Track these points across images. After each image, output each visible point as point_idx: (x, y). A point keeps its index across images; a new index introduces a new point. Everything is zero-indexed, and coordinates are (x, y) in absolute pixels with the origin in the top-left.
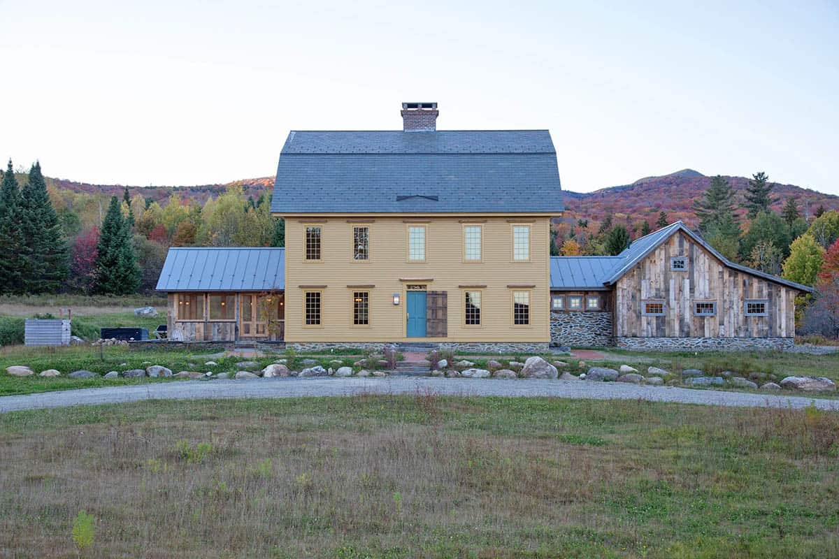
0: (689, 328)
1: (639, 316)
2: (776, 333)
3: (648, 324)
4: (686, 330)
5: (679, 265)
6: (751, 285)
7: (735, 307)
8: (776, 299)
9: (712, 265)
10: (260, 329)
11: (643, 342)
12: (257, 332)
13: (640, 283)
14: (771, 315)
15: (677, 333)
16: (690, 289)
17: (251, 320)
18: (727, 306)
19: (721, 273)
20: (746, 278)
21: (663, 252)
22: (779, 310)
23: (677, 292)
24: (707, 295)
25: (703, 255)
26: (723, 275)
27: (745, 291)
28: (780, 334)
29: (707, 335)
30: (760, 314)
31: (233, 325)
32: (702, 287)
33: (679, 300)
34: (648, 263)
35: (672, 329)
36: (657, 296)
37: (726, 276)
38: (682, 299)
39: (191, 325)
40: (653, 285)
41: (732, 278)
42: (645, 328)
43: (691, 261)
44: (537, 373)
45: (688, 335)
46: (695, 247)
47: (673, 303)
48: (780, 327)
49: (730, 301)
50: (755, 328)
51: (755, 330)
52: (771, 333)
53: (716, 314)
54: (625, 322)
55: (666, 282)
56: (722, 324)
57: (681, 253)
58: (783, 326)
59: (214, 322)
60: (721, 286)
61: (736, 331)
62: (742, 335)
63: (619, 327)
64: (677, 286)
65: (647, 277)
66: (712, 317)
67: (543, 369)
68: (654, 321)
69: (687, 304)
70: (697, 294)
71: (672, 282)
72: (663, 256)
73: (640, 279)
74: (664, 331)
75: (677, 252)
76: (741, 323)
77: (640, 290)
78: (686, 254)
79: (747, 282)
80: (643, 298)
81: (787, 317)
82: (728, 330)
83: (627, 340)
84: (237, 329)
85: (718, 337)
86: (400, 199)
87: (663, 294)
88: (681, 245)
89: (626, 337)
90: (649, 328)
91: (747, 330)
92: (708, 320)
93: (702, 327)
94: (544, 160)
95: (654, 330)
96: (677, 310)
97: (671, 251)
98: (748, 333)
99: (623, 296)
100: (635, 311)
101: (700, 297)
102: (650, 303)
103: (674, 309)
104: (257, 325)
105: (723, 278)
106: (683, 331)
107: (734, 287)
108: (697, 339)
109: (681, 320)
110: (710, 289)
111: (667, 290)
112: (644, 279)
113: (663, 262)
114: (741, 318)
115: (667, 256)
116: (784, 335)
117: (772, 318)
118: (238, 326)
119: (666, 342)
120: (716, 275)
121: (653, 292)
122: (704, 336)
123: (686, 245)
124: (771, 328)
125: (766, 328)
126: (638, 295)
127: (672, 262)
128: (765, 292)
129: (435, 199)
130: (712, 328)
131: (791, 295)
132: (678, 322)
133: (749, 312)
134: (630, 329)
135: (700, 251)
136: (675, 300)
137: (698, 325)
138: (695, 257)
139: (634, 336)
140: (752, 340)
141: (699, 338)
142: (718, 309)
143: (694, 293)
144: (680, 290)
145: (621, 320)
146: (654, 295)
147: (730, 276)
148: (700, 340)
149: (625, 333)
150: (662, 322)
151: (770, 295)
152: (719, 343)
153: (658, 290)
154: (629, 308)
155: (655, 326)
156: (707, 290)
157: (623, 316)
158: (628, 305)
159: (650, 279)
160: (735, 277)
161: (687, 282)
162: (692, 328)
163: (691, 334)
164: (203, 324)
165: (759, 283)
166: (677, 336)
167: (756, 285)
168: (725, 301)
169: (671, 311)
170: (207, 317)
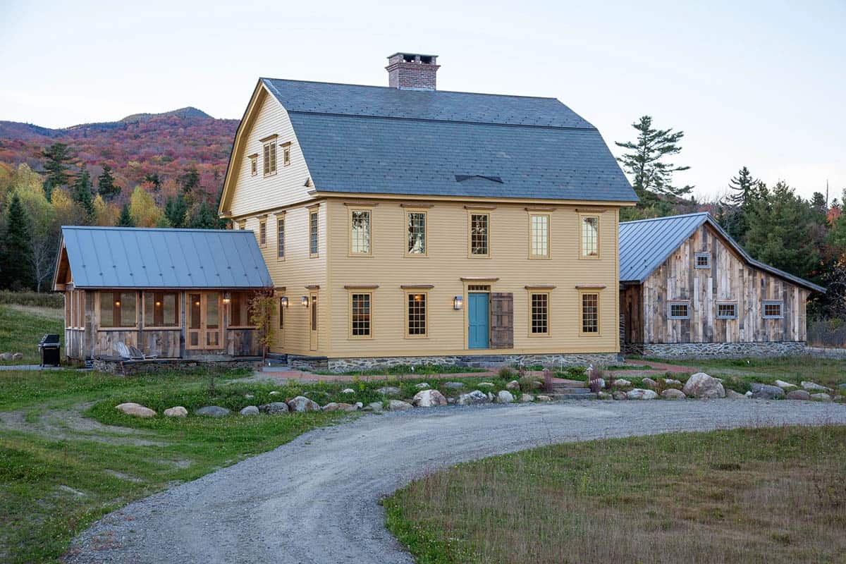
0: (712, 332)
1: (665, 320)
2: (790, 336)
3: (674, 328)
4: (709, 334)
5: (702, 261)
6: (768, 284)
7: (754, 308)
8: (790, 300)
9: (733, 262)
10: (213, 339)
11: (668, 349)
12: (209, 344)
13: (665, 283)
14: (786, 317)
15: (701, 339)
16: (713, 288)
17: (199, 328)
18: (746, 308)
19: (741, 271)
20: (763, 277)
21: (688, 247)
22: (793, 312)
23: (701, 291)
24: (728, 296)
25: (725, 251)
26: (743, 274)
27: (763, 292)
28: (794, 338)
29: (728, 340)
30: (777, 317)
31: (178, 335)
32: (724, 285)
33: (703, 301)
34: (673, 259)
35: (696, 334)
36: (683, 297)
37: (746, 274)
38: (705, 301)
39: (120, 334)
40: (679, 284)
41: (751, 277)
42: (671, 334)
43: (714, 257)
45: (711, 341)
46: (718, 242)
47: (697, 305)
48: (794, 331)
49: (749, 302)
50: (771, 332)
51: (772, 334)
52: (784, 338)
53: (736, 316)
54: (652, 325)
55: (691, 280)
56: (741, 327)
57: (704, 249)
58: (797, 329)
59: (152, 331)
60: (741, 285)
61: (755, 336)
62: (760, 340)
63: (646, 332)
64: (701, 285)
65: (673, 276)
66: (733, 320)
68: (679, 325)
69: (711, 306)
70: (719, 295)
71: (696, 281)
72: (687, 252)
73: (666, 277)
74: (688, 335)
75: (701, 248)
76: (759, 326)
77: (666, 290)
78: (709, 249)
79: (765, 281)
80: (668, 299)
81: (800, 319)
82: (747, 335)
83: (653, 346)
84: (182, 340)
85: (739, 342)
87: (687, 294)
88: (705, 239)
89: (652, 343)
90: (675, 332)
91: (765, 334)
92: (730, 323)
93: (724, 331)
95: (680, 336)
96: (701, 312)
97: (695, 246)
98: (765, 337)
99: (650, 297)
100: (661, 314)
101: (722, 300)
102: (676, 304)
103: (698, 311)
104: (208, 334)
105: (743, 276)
106: (706, 336)
107: (753, 287)
108: (718, 344)
109: (705, 324)
110: (731, 289)
111: (692, 290)
112: (670, 276)
113: (688, 258)
114: (759, 320)
115: (692, 251)
116: (797, 339)
117: (787, 321)
118: (184, 335)
119: (690, 349)
120: (737, 274)
121: (679, 293)
122: (725, 341)
123: (710, 240)
124: (785, 331)
125: (781, 332)
126: (664, 294)
127: (696, 258)
128: (781, 292)
130: (733, 332)
131: (803, 295)
132: (702, 325)
133: (767, 314)
134: (657, 334)
135: (722, 246)
136: (699, 301)
137: (720, 329)
138: (717, 253)
139: (660, 342)
140: (769, 344)
141: (721, 343)
142: (739, 311)
143: (716, 293)
144: (704, 290)
145: (647, 325)
146: (680, 295)
147: (749, 274)
148: (722, 345)
149: (652, 339)
150: (687, 326)
151: (785, 295)
152: (739, 349)
153: (683, 289)
154: (655, 311)
155: (680, 331)
156: (729, 291)
157: (649, 320)
158: (654, 308)
159: (675, 277)
160: (753, 275)
161: (710, 280)
162: (715, 332)
163: (714, 340)
164: (136, 333)
165: (775, 281)
166: (701, 341)
167: (772, 284)
168: (744, 302)
169: (695, 313)
170: (141, 324)
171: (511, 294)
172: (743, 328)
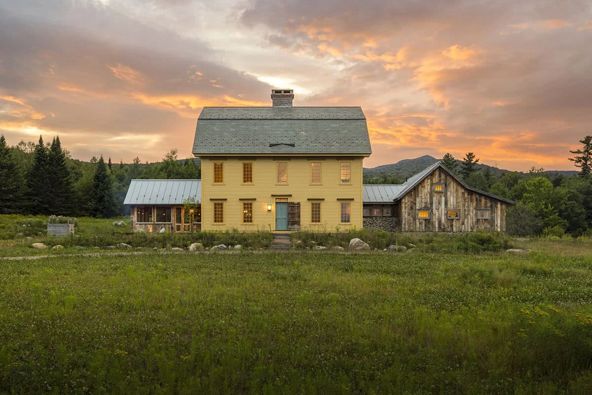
0: (444, 226)
1: (415, 219)
2: (495, 228)
3: (420, 224)
4: (442, 227)
6: (480, 200)
7: (471, 214)
8: (495, 209)
9: (458, 189)
10: (186, 229)
12: (185, 230)
13: (415, 200)
14: (492, 218)
15: (437, 229)
16: (445, 203)
17: (181, 223)
18: (466, 213)
19: (463, 193)
20: (477, 196)
21: (429, 181)
22: (497, 215)
23: (437, 204)
24: (455, 206)
25: (452, 182)
27: (477, 204)
28: (497, 230)
29: (455, 230)
30: (485, 218)
31: (170, 226)
32: (452, 201)
33: (438, 209)
34: (420, 187)
35: (434, 227)
37: (466, 195)
38: (440, 209)
39: (145, 226)
40: (423, 200)
41: (469, 196)
42: (419, 227)
43: (446, 186)
44: (357, 248)
45: (444, 231)
46: (448, 178)
47: (435, 211)
48: (497, 225)
49: (468, 210)
50: (482, 226)
51: (483, 228)
52: (491, 230)
54: (407, 223)
55: (431, 198)
56: (463, 224)
58: (499, 225)
59: (159, 224)
60: (463, 201)
61: (471, 228)
62: (475, 231)
63: (403, 226)
64: (437, 201)
65: (420, 195)
66: (458, 220)
67: (361, 246)
68: (424, 222)
69: (443, 212)
70: (449, 206)
71: (434, 199)
72: (429, 183)
73: (416, 197)
74: (429, 229)
75: (437, 181)
76: (474, 223)
77: (415, 204)
78: (442, 182)
79: (478, 198)
80: (417, 208)
81: (501, 219)
82: (466, 228)
84: (172, 228)
85: (461, 231)
86: (271, 145)
87: (429, 206)
88: (440, 176)
89: (407, 231)
90: (421, 226)
91: (478, 228)
92: (455, 221)
93: (452, 226)
94: (359, 123)
95: (424, 228)
96: (437, 215)
97: (434, 179)
99: (405, 207)
103: (435, 215)
104: (185, 226)
105: (464, 196)
106: (440, 228)
107: (471, 202)
109: (440, 222)
110: (457, 203)
111: (431, 204)
112: (418, 197)
113: (429, 186)
114: (475, 220)
115: (432, 183)
116: (499, 230)
117: (493, 220)
118: (173, 226)
120: (460, 195)
122: (453, 231)
123: (443, 177)
124: (492, 226)
125: (489, 226)
126: (414, 206)
127: (434, 186)
128: (489, 205)
129: (293, 145)
130: (457, 226)
131: (503, 206)
132: (438, 223)
134: (409, 226)
135: (451, 180)
136: (436, 209)
137: (449, 224)
138: (448, 184)
139: (412, 231)
141: (450, 232)
142: (461, 215)
143: (447, 205)
144: (439, 204)
145: (404, 222)
146: (424, 206)
147: (468, 195)
149: (407, 229)
150: (429, 223)
151: (491, 206)
152: (462, 235)
153: (426, 203)
154: (409, 214)
155: (424, 225)
156: (455, 204)
157: (405, 219)
160: (471, 196)
161: (443, 198)
162: (446, 226)
163: (446, 230)
164: (152, 225)
165: (485, 199)
166: (437, 231)
167: (483, 200)
168: (465, 210)
169: (434, 216)
170: (154, 221)
171: (300, 203)
172: (464, 224)
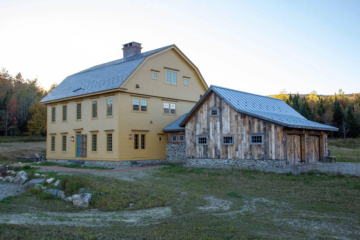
0: (220, 153)
1: (195, 145)
2: (269, 156)
3: (200, 150)
4: (218, 154)
5: (214, 113)
6: (254, 123)
7: (244, 139)
8: (268, 133)
9: (232, 111)
11: (198, 161)
13: (196, 126)
14: (265, 144)
15: (214, 156)
16: (220, 128)
18: (240, 138)
19: (236, 116)
20: (250, 118)
21: (206, 106)
22: (271, 140)
23: (214, 129)
24: (229, 131)
25: (226, 105)
26: (237, 118)
27: (250, 128)
28: (272, 158)
29: (229, 158)
30: (259, 143)
32: (227, 126)
33: (214, 135)
34: (199, 113)
35: (211, 154)
36: (204, 133)
37: (239, 118)
38: (216, 135)
40: (202, 126)
41: (242, 119)
42: (198, 153)
43: (221, 110)
45: (219, 158)
46: (223, 101)
47: (211, 137)
48: (271, 152)
49: (242, 135)
50: (257, 152)
51: (256, 155)
52: (265, 157)
53: (234, 143)
54: (189, 149)
55: (208, 124)
57: (215, 105)
58: (273, 151)
60: (236, 125)
61: (245, 155)
62: (248, 158)
64: (213, 126)
65: (199, 122)
66: (232, 145)
68: (202, 149)
69: (219, 137)
70: (224, 131)
71: (211, 124)
72: (206, 109)
73: (196, 122)
74: (207, 154)
75: (213, 105)
76: (248, 149)
77: (196, 130)
78: (218, 105)
79: (251, 121)
80: (197, 134)
81: (275, 145)
82: (240, 154)
83: (190, 160)
85: (235, 159)
87: (206, 131)
88: (215, 100)
89: (189, 158)
90: (200, 152)
91: (251, 154)
92: (229, 148)
93: (227, 152)
95: (203, 154)
96: (214, 141)
97: (210, 104)
98: (252, 156)
99: (188, 133)
100: (193, 143)
101: (225, 133)
102: (201, 137)
103: (212, 141)
105: (237, 119)
106: (216, 155)
107: (244, 125)
108: (224, 160)
109: (216, 148)
110: (231, 127)
111: (209, 129)
113: (206, 112)
114: (248, 145)
115: (208, 107)
116: (274, 158)
117: (267, 145)
119: (208, 162)
120: (234, 118)
121: (202, 130)
123: (218, 100)
124: (265, 153)
125: (263, 153)
126: (195, 132)
127: (211, 111)
128: (262, 128)
130: (232, 153)
131: (278, 129)
132: (214, 148)
133: (253, 141)
134: (191, 153)
135: (225, 103)
136: (213, 135)
137: (224, 151)
138: (222, 107)
139: (193, 158)
140: (255, 161)
141: (225, 159)
142: (235, 140)
143: (222, 130)
145: (187, 148)
146: (202, 132)
147: (241, 118)
148: (226, 161)
149: (189, 156)
150: (206, 149)
151: (265, 129)
152: (236, 163)
153: (204, 129)
154: (191, 141)
155: (203, 152)
156: (229, 128)
157: (188, 145)
158: (190, 139)
159: (200, 123)
160: (244, 119)
161: (218, 123)
163: (221, 157)
165: (258, 121)
166: (214, 158)
167: (256, 123)
168: (238, 135)
169: (211, 142)
171: (87, 135)
172: (238, 151)
